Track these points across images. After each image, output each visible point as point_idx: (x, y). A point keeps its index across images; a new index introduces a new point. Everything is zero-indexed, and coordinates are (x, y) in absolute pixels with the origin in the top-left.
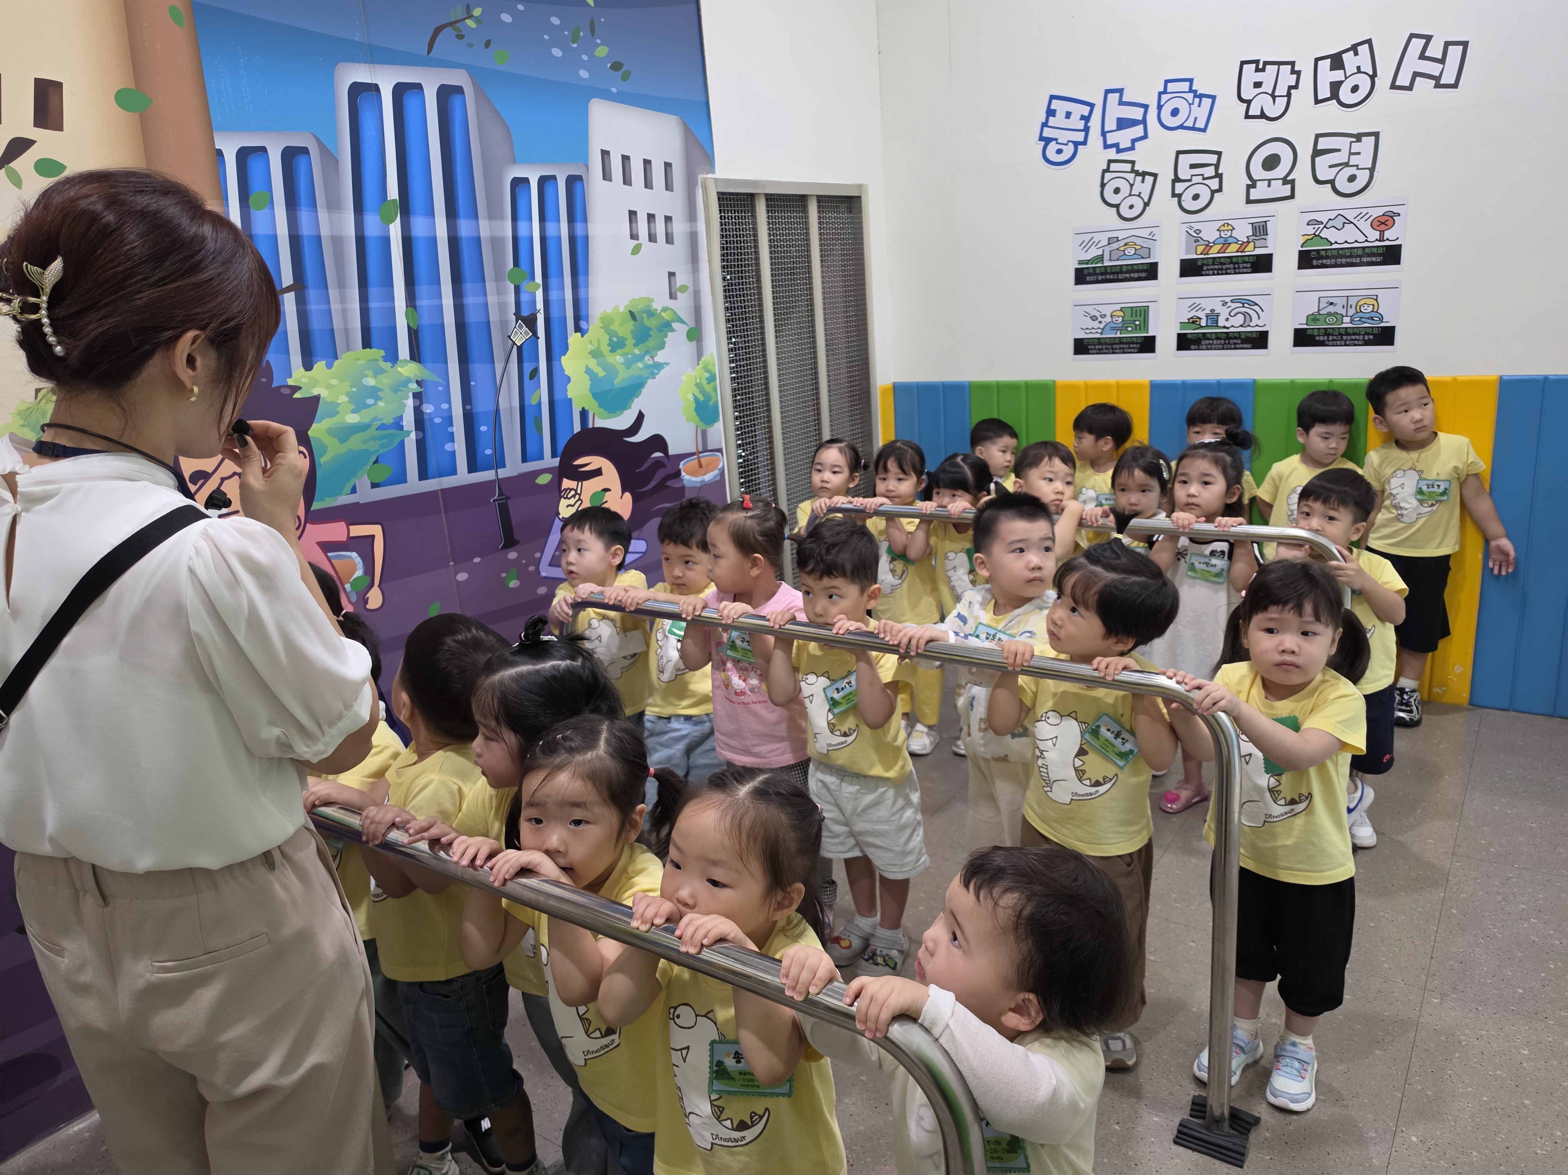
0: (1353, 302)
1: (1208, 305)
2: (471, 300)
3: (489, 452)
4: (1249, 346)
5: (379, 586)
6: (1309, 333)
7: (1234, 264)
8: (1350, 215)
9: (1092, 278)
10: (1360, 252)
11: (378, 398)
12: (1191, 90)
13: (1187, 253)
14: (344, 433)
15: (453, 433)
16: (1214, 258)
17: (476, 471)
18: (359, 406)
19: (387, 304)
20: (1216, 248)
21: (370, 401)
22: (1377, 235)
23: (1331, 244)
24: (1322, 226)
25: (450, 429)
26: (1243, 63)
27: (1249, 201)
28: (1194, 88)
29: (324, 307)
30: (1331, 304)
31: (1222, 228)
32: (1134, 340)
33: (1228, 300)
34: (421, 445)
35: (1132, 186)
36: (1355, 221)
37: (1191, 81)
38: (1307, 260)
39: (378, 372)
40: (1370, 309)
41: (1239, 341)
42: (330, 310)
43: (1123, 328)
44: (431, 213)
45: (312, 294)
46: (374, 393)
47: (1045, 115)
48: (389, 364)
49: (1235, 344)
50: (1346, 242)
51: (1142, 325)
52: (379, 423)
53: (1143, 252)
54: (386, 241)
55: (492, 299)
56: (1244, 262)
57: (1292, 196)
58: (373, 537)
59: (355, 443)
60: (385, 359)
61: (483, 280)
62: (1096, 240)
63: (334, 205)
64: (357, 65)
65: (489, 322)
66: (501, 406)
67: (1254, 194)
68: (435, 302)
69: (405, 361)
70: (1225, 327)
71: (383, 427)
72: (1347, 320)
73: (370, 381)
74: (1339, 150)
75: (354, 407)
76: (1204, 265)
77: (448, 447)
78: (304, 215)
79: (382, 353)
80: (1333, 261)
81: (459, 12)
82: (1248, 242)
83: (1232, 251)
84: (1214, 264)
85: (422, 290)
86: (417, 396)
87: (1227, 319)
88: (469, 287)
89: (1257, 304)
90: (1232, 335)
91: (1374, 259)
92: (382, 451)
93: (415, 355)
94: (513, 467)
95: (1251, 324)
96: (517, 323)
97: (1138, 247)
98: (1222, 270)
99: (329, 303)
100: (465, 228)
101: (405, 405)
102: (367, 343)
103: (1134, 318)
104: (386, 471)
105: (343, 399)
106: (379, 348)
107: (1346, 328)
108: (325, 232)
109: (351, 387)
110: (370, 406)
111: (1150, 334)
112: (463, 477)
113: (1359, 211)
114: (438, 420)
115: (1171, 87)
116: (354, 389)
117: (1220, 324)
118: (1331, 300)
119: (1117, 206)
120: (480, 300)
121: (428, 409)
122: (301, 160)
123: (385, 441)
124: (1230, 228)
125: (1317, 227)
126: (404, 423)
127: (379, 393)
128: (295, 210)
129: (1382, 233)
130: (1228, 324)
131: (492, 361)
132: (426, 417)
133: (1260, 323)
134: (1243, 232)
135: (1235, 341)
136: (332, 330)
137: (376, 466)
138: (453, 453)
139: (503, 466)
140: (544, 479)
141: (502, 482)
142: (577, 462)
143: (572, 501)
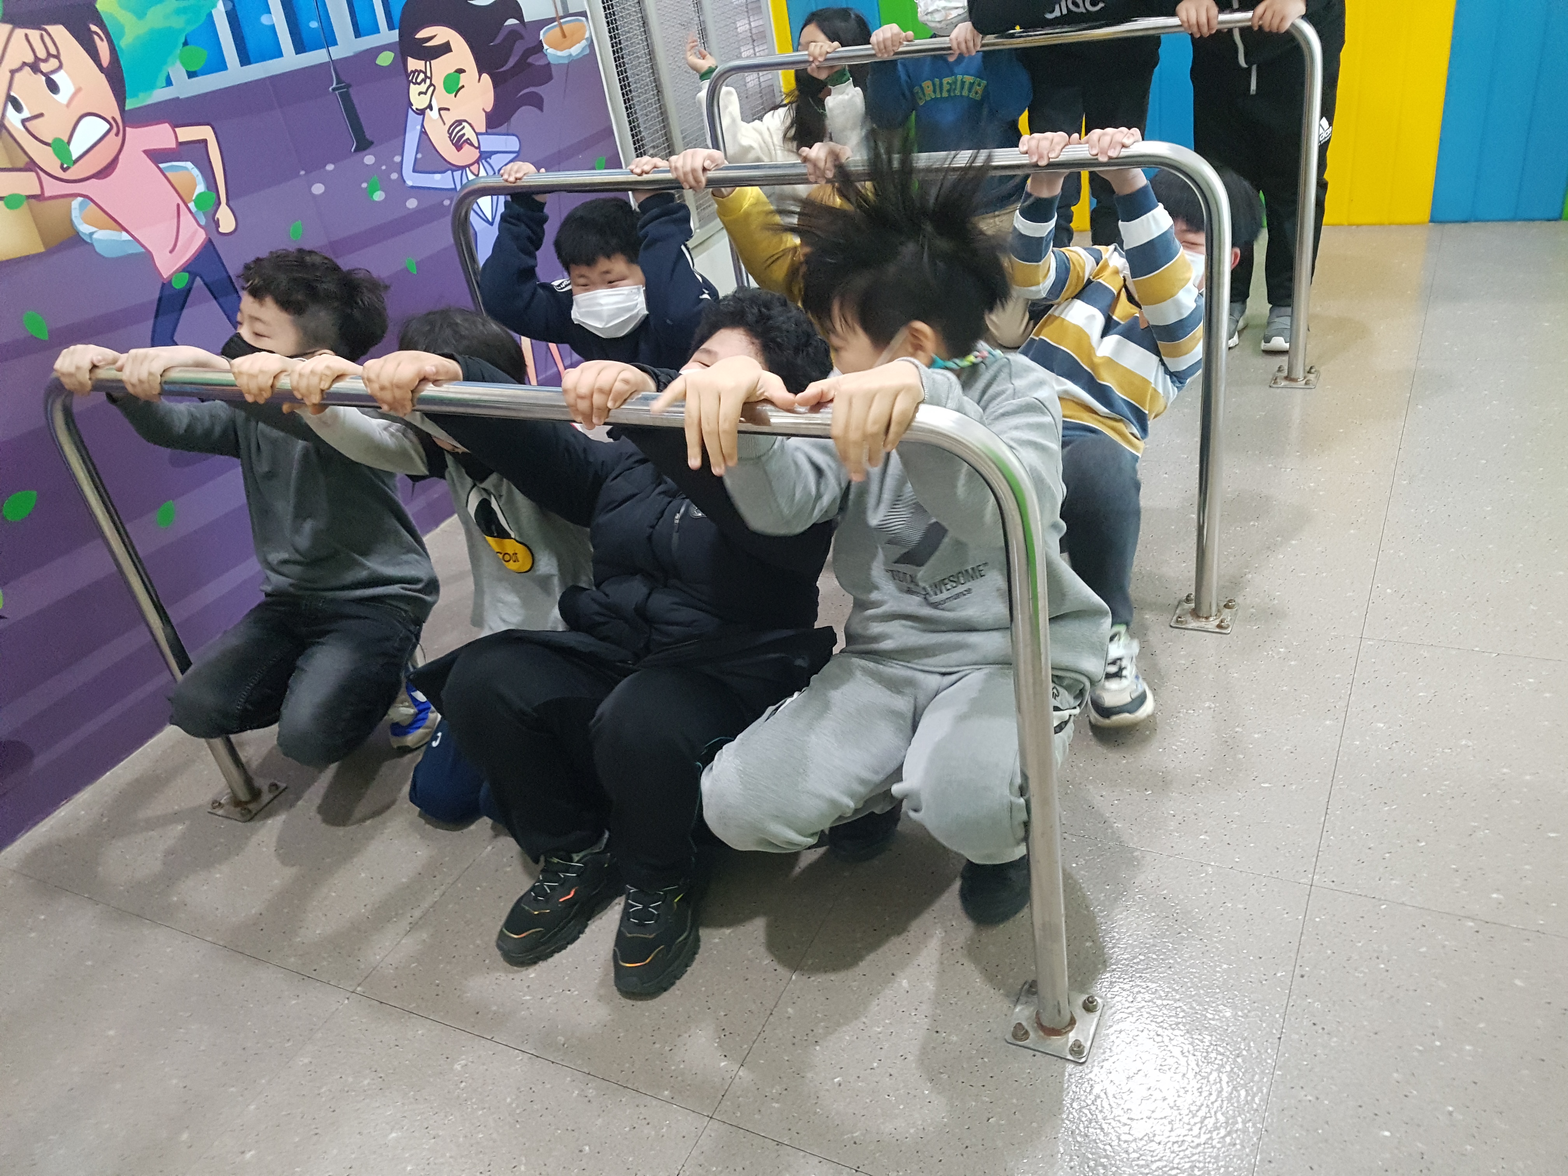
5: (228, 204)
17: (305, 52)
34: (233, 18)
58: (205, 141)
59: (155, 18)
94: (347, 45)
112: (291, 60)
123: (190, 14)
137: (187, 47)
138: (273, 28)
139: (335, 43)
140: (386, 59)
141: (336, 64)
142: (419, 36)
143: (423, 87)
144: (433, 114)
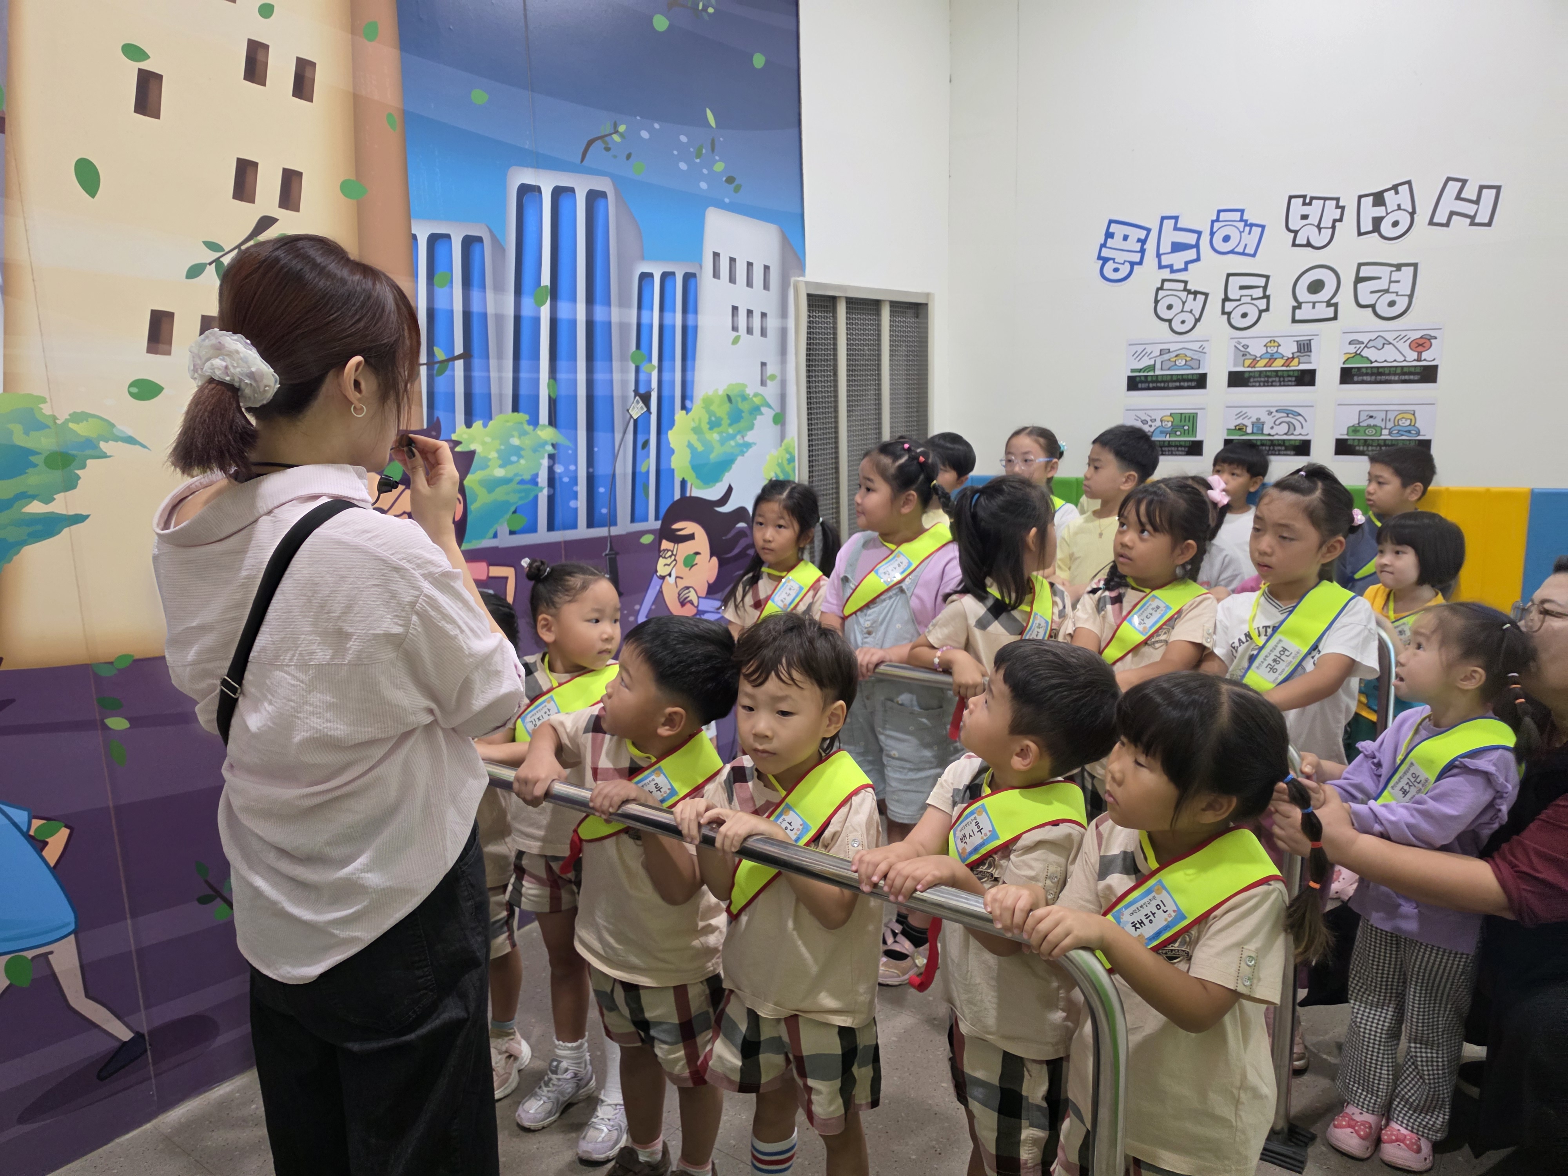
0: (1391, 416)
1: (1255, 414)
2: (599, 376)
3: (604, 511)
4: (1292, 453)
6: (1350, 442)
7: (1280, 377)
8: (1390, 337)
9: (1144, 385)
10: (1399, 371)
11: (520, 456)
12: (1241, 220)
13: (1235, 365)
14: (492, 485)
15: (576, 493)
16: (1261, 372)
17: (594, 527)
18: (505, 462)
19: (534, 375)
20: (1263, 362)
21: (514, 459)
22: (1415, 355)
23: (1372, 362)
24: (1363, 346)
25: (575, 488)
26: (1291, 198)
27: (1294, 321)
28: (1245, 218)
29: (484, 374)
30: (1371, 417)
31: (1269, 344)
32: (1183, 444)
33: (1273, 410)
34: (551, 499)
35: (1184, 303)
36: (1394, 342)
37: (1242, 211)
38: (1347, 376)
39: (523, 434)
40: (1408, 423)
41: (1283, 448)
42: (489, 378)
43: (1173, 432)
44: (574, 300)
45: (477, 362)
46: (517, 451)
47: (1103, 237)
48: (531, 427)
49: (1279, 450)
50: (1385, 361)
51: (1191, 430)
52: (519, 478)
53: (1194, 364)
54: (537, 320)
55: (616, 376)
56: (1289, 376)
57: (1335, 318)
58: (506, 579)
59: (500, 494)
60: (529, 423)
61: (611, 360)
62: (1149, 350)
63: (499, 288)
64: (525, 169)
65: (612, 397)
66: (619, 471)
67: (1299, 315)
68: (571, 376)
69: (544, 426)
70: (1269, 435)
71: (522, 482)
72: (1386, 432)
73: (516, 441)
74: (1379, 278)
75: (500, 462)
76: (1250, 377)
77: (572, 504)
78: (475, 294)
79: (527, 417)
80: (1373, 378)
81: (608, 129)
82: (1293, 358)
83: (1278, 366)
84: (1260, 377)
85: (562, 364)
86: (551, 457)
87: (1272, 428)
88: (599, 365)
89: (1300, 415)
90: (1276, 442)
91: (1412, 377)
92: (520, 503)
93: (553, 422)
94: (623, 526)
95: (1295, 433)
96: (635, 397)
97: (1188, 359)
98: (1268, 382)
99: (488, 370)
100: (599, 313)
101: (541, 464)
102: (515, 409)
103: (1183, 423)
104: (521, 521)
105: (493, 455)
106: (525, 413)
107: (1385, 440)
108: (490, 310)
109: (501, 444)
110: (512, 463)
111: (1198, 438)
112: (582, 532)
113: (1397, 334)
114: (566, 480)
115: (1223, 216)
116: (503, 447)
117: (1266, 431)
118: (1371, 414)
119: (1170, 321)
120: (607, 376)
121: (559, 469)
122: (476, 247)
123: (523, 494)
124: (1276, 344)
125: (1358, 346)
126: (539, 480)
127: (522, 453)
128: (469, 290)
129: (1420, 354)
130: (1273, 432)
131: (613, 431)
132: (557, 476)
133: (1304, 432)
134: (1288, 348)
135: (1280, 448)
136: (490, 395)
137: (515, 515)
138: (576, 510)
139: (615, 524)
140: (647, 539)
141: (613, 539)
142: (675, 526)
143: (669, 561)
144: (671, 580)
